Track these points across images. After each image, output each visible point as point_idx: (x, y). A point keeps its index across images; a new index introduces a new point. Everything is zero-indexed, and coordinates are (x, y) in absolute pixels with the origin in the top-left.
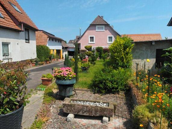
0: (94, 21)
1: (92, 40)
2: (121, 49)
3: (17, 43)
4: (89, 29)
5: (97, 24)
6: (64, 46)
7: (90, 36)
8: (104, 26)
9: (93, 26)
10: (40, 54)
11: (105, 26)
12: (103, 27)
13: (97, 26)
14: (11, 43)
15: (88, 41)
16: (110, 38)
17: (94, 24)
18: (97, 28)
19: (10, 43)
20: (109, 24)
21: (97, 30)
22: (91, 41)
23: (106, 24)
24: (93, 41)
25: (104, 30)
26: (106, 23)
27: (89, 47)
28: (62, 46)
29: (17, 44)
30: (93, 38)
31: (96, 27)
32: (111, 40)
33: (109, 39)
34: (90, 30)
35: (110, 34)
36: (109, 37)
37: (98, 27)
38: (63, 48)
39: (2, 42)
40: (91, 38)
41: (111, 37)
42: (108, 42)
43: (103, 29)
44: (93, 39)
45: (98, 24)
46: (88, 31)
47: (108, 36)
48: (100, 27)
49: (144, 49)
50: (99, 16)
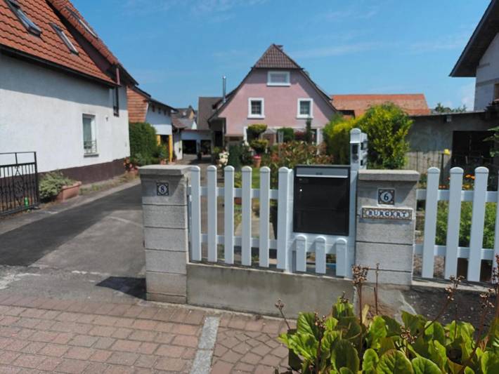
0: (261, 60)
1: (256, 110)
2: (388, 131)
3: (106, 116)
4: (250, 79)
5: (271, 66)
6: (177, 127)
7: (250, 99)
8: (288, 73)
9: (259, 72)
10: (138, 145)
11: (291, 74)
12: (284, 76)
13: (270, 73)
14: (97, 117)
15: (247, 113)
16: (305, 105)
17: (261, 66)
18: (269, 78)
19: (94, 116)
20: (302, 67)
21: (269, 84)
22: (253, 112)
23: (294, 66)
24: (259, 112)
25: (289, 84)
26: (295, 64)
27: (261, 128)
28: (173, 126)
29: (105, 120)
30: (259, 103)
31: (267, 74)
32: (305, 110)
33: (301, 108)
34: (251, 83)
35: (305, 93)
36: (302, 103)
37: (272, 76)
38: (175, 131)
39: (84, 115)
40: (253, 103)
41: (308, 103)
42: (300, 116)
43: (284, 81)
44: (260, 108)
45: (274, 66)
46: (246, 86)
47: (299, 100)
48: (278, 76)
49: (429, 130)
50: (274, 45)
